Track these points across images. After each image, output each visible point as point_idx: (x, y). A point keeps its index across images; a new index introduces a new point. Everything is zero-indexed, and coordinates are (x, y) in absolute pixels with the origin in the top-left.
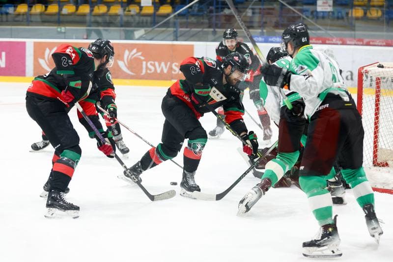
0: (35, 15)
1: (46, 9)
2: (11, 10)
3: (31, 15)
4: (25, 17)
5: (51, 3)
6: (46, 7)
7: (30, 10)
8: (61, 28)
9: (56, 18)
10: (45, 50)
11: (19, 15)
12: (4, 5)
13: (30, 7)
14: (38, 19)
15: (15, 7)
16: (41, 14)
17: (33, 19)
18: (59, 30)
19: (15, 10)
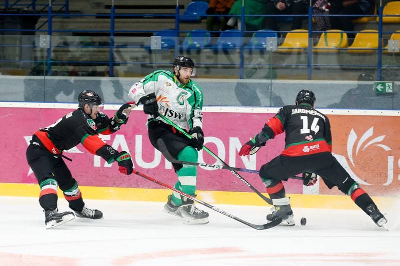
0: (327, 53)
1: (350, 42)
2: (271, 43)
3: (316, 53)
4: (303, 58)
5: (363, 26)
6: (351, 37)
7: (315, 44)
8: (383, 85)
9: (373, 61)
10: (347, 135)
11: (289, 53)
12: (255, 33)
13: (314, 36)
14: (334, 63)
15: (281, 36)
16: (340, 52)
17: (322, 62)
18: (380, 88)
19: (279, 44)
